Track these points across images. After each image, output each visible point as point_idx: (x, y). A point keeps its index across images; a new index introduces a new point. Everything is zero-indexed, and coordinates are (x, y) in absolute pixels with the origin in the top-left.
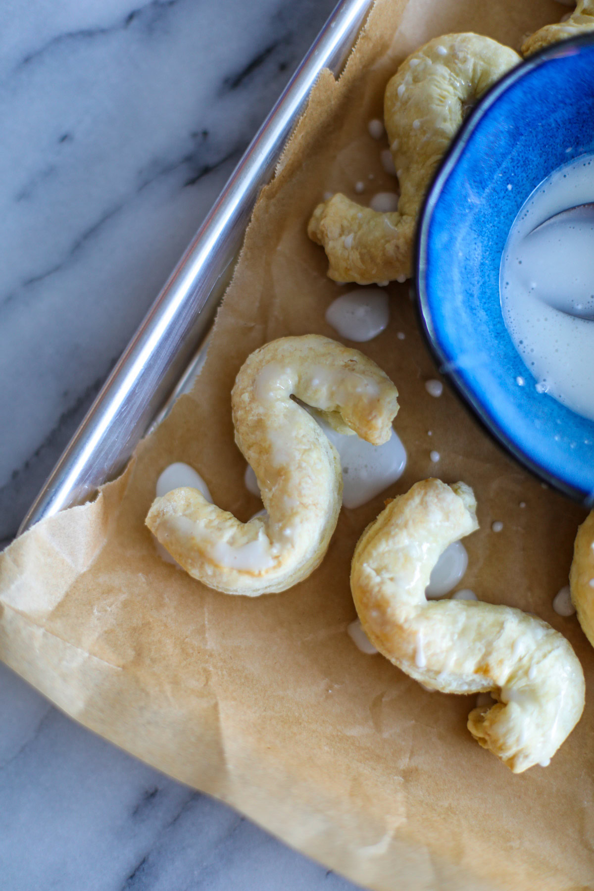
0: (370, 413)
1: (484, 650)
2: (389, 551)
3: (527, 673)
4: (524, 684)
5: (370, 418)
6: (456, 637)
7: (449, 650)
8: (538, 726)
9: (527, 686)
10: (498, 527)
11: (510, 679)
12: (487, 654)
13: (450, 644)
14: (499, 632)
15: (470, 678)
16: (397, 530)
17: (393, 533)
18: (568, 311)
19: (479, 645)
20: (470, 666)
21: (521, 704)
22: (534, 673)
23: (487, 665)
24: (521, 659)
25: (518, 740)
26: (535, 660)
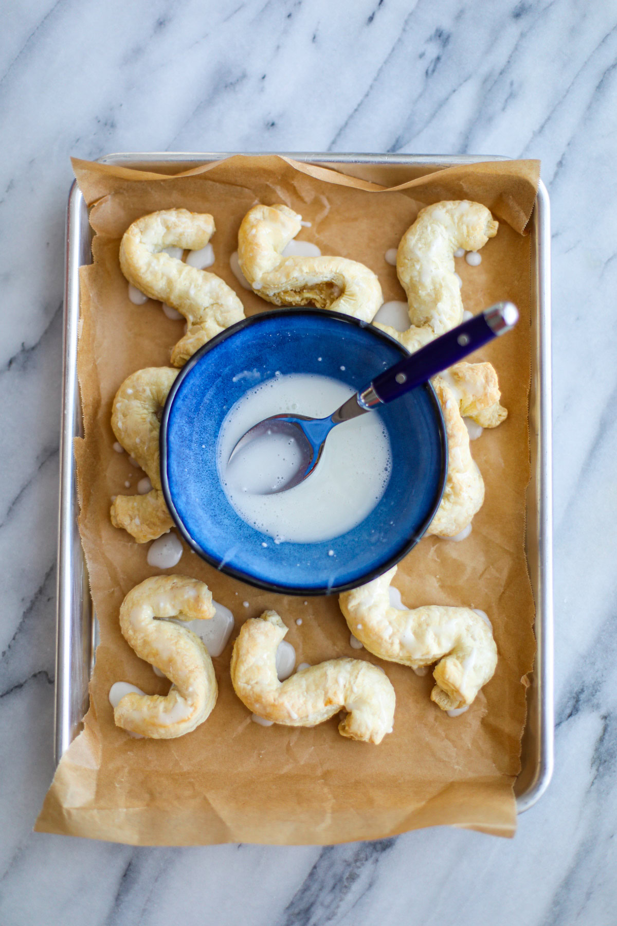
0: (198, 606)
1: (323, 692)
2: (247, 670)
3: (352, 691)
4: (354, 698)
5: (199, 608)
6: (305, 693)
7: (305, 703)
8: (373, 714)
9: (356, 697)
10: (300, 622)
11: (345, 700)
12: (326, 693)
13: (304, 699)
14: (326, 678)
15: (325, 710)
16: (245, 657)
17: (244, 659)
18: (270, 492)
19: (319, 691)
20: (321, 704)
21: (358, 709)
22: (355, 689)
23: (329, 699)
24: (345, 686)
25: (367, 728)
26: (352, 682)
